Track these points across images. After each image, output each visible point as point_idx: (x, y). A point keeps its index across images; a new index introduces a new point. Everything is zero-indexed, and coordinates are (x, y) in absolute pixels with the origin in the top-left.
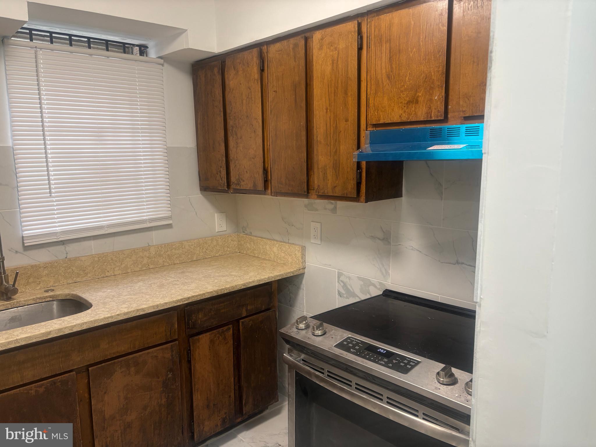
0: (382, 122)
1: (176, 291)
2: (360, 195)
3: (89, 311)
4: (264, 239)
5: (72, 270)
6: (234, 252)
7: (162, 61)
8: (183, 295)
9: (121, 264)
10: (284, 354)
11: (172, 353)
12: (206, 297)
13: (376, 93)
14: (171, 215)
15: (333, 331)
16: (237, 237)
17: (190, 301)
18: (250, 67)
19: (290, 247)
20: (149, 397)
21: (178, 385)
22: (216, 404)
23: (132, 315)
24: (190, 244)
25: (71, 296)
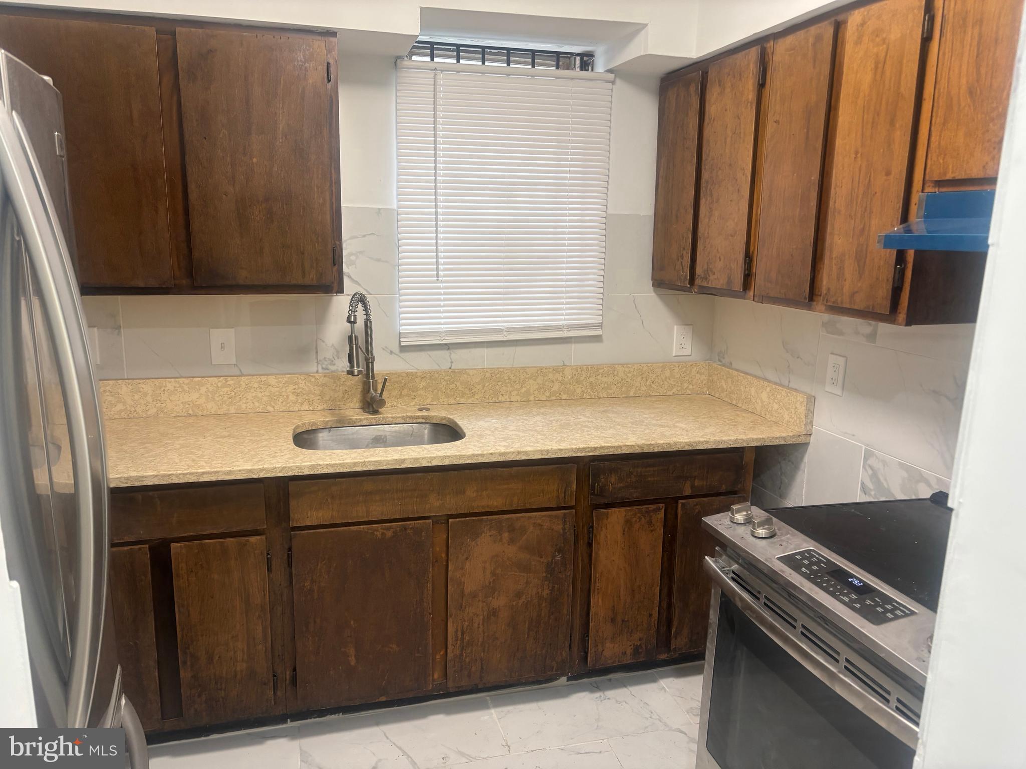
0: (949, 176)
1: (582, 436)
2: (898, 311)
3: (458, 443)
4: (749, 377)
5: (455, 386)
6: (699, 392)
7: (611, 76)
8: (589, 443)
9: (522, 387)
10: (706, 557)
11: (564, 526)
12: (623, 452)
13: (945, 122)
14: (601, 321)
15: (789, 536)
16: (707, 367)
17: (597, 453)
18: (743, 79)
19: (789, 395)
20: (525, 581)
21: (570, 575)
22: (626, 621)
23: (509, 458)
24: (627, 370)
25: (447, 421)
